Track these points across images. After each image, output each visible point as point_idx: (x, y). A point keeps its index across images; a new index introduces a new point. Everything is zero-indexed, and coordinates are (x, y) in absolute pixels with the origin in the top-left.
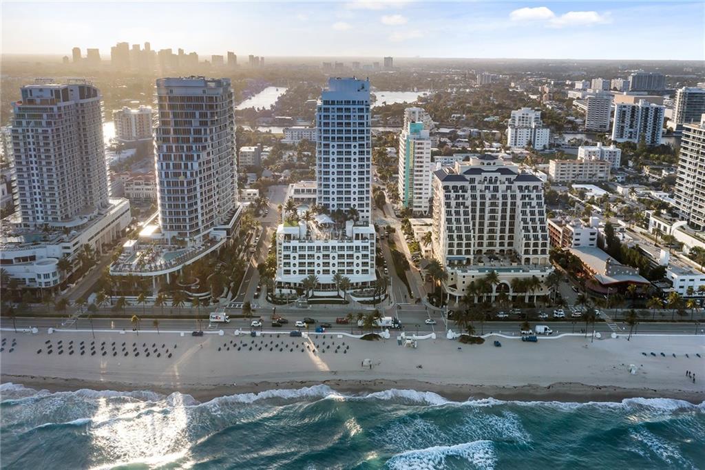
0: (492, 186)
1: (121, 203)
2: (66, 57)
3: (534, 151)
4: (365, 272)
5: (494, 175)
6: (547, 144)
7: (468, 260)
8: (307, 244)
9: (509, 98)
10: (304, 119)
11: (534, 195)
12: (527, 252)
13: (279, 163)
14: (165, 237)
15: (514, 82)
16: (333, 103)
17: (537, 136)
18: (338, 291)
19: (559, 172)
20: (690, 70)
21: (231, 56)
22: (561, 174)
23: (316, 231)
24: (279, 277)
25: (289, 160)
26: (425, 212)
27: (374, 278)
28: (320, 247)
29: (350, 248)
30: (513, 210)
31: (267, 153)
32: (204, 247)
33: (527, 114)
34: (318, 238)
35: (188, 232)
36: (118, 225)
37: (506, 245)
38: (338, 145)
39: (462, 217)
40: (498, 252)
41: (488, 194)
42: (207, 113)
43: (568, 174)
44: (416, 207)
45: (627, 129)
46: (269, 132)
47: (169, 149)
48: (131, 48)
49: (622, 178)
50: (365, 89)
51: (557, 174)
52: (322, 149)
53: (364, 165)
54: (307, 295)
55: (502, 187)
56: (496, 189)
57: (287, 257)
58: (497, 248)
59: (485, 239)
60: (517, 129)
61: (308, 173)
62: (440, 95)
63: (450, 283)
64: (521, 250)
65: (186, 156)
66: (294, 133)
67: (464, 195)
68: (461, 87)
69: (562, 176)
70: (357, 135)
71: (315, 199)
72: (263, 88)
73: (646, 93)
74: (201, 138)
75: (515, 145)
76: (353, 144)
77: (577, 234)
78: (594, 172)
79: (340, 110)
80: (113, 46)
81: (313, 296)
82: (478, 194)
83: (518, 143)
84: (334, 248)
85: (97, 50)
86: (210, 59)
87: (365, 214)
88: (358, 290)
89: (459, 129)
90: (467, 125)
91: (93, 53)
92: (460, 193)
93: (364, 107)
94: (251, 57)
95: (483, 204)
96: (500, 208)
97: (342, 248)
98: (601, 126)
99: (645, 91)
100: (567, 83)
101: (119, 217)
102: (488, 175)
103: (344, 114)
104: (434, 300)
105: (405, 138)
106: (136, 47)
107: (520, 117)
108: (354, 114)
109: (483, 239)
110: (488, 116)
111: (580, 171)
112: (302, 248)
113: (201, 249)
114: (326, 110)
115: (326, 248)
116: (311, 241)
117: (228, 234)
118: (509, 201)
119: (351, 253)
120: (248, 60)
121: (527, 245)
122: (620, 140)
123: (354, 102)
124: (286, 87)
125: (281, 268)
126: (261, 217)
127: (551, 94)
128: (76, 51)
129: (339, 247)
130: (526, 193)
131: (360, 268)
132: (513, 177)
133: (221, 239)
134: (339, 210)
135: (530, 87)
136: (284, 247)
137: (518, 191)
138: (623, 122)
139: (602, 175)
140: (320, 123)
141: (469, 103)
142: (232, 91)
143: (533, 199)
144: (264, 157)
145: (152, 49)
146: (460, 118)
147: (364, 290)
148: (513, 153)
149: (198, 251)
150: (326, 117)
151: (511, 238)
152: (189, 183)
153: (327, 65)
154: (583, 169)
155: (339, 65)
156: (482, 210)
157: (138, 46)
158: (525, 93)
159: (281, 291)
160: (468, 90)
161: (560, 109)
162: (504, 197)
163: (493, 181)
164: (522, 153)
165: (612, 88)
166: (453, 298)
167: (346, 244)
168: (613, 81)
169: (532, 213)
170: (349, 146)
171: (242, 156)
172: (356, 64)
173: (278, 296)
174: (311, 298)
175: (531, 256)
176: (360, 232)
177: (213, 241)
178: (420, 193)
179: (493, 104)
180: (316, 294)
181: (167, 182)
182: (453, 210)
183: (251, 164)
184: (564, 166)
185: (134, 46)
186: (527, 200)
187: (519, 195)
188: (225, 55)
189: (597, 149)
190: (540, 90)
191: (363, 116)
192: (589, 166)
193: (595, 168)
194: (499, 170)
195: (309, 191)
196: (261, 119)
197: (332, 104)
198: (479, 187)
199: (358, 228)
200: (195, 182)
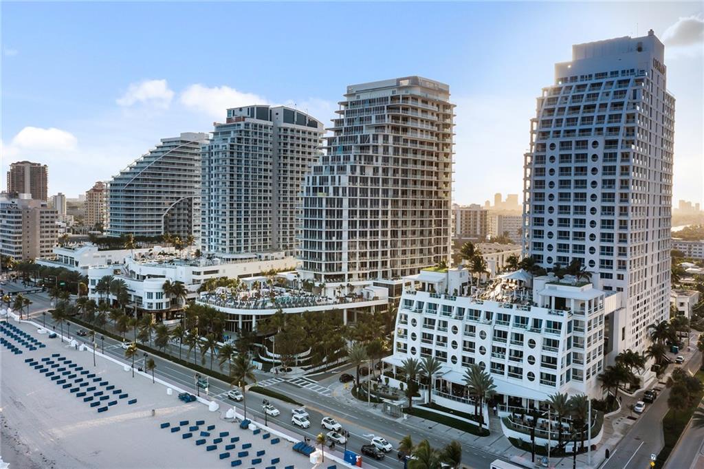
4: (548, 379)
14: (300, 279)
16: (574, 79)
28: (464, 310)
29: (523, 322)
38: (561, 144)
52: (534, 155)
70: (605, 125)
76: (591, 140)
84: (488, 315)
93: (631, 77)
112: (433, 307)
133: (377, 298)
136: (405, 300)
150: (553, 101)
159: (386, 380)
167: (513, 312)
170: (584, 145)
174: (426, 405)
176: (555, 295)
191: (626, 92)
199: (556, 288)
200: (340, 202)
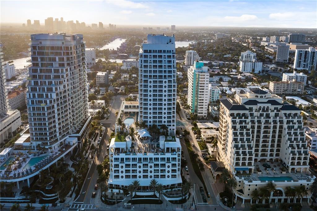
0: (265, 113)
1: (14, 113)
2: (24, 24)
3: (255, 75)
4: (174, 176)
5: (266, 105)
6: (261, 70)
7: (250, 170)
8: (131, 156)
9: (233, 45)
10: (133, 55)
11: (295, 120)
12: (292, 164)
13: (119, 81)
14: (33, 145)
15: (233, 37)
16: (150, 51)
17: (256, 66)
18: (154, 192)
19: (276, 88)
20: (311, 33)
21: (101, 24)
22: (277, 90)
23: (139, 142)
24: (111, 181)
25: (124, 80)
26: (205, 116)
27: (180, 181)
28: (141, 158)
29: (163, 159)
30: (280, 132)
31: (113, 75)
32: (60, 152)
33: (250, 55)
34: (140, 150)
35: (48, 142)
36: (11, 128)
37: (274, 155)
38: (153, 81)
39: (245, 138)
40: (269, 160)
41: (263, 120)
42: (64, 58)
43: (281, 90)
44: (200, 113)
45: (302, 63)
46: (115, 63)
47: (36, 83)
48: (54, 20)
49: (310, 92)
50: (172, 42)
51: (274, 90)
52: (143, 84)
53: (171, 95)
54: (131, 195)
55: (272, 114)
56: (268, 116)
57: (117, 166)
58: (268, 158)
59: (260, 151)
60: (245, 62)
61: (134, 88)
62: (200, 43)
63: (238, 188)
64: (288, 162)
65: (47, 88)
66: (128, 63)
67: (246, 121)
68: (209, 39)
69: (277, 91)
70: (167, 74)
71: (138, 113)
72: (114, 39)
73: (301, 43)
74: (59, 76)
75: (244, 71)
76: (164, 80)
77: (314, 141)
78: (295, 89)
79: (155, 56)
80: (46, 19)
81: (136, 196)
82: (256, 119)
83: (245, 70)
84: (151, 159)
85: (39, 21)
86: (91, 26)
87: (172, 127)
88: (169, 190)
89: (213, 61)
90: (216, 59)
91: (37, 22)
92: (243, 119)
93: (171, 54)
94: (110, 25)
95: (259, 127)
96: (271, 130)
97: (157, 159)
98: (284, 60)
99: (300, 42)
100: (258, 38)
101: (11, 124)
102: (262, 105)
103: (158, 59)
104: (226, 199)
105: (193, 72)
106: (57, 19)
107: (246, 56)
108: (165, 59)
109: (258, 152)
110: (226, 55)
111: (287, 88)
112: (128, 159)
113: (57, 154)
114: (146, 56)
115: (146, 159)
116: (135, 153)
117: (79, 140)
118: (278, 125)
119: (163, 163)
120: (108, 26)
121: (293, 159)
122: (298, 69)
123: (164, 51)
124: (126, 39)
125: (112, 173)
126: (105, 120)
127: (254, 44)
128: (29, 21)
129: (154, 158)
130: (290, 119)
131: (170, 174)
132: (279, 107)
133: (74, 144)
134: (154, 125)
135: (241, 40)
136: (115, 158)
137: (284, 118)
138: (300, 59)
139: (299, 90)
140: (141, 65)
141: (214, 47)
142: (84, 42)
143: (295, 123)
144: (111, 77)
145: (64, 20)
146: (212, 55)
147: (173, 190)
148: (245, 76)
149: (55, 156)
150: (146, 61)
151: (278, 150)
152: (49, 108)
153: (145, 29)
154: (289, 87)
155: (151, 29)
156: (259, 132)
157: (58, 19)
158: (240, 43)
159: (112, 190)
160: (212, 41)
161: (260, 51)
162: (275, 122)
163: (265, 109)
164: (250, 76)
165: (280, 40)
166: (240, 199)
167: (160, 156)
168: (280, 37)
169: (296, 134)
170: (161, 82)
171: (98, 78)
172: (158, 28)
173: (109, 197)
174: (134, 198)
175: (296, 167)
176: (170, 146)
177: (68, 146)
178: (202, 105)
179: (227, 48)
180: (138, 194)
181: (33, 107)
182: (238, 132)
183: (103, 82)
184: (279, 85)
185: (55, 19)
186: (291, 124)
187: (285, 120)
188: (98, 24)
189: (294, 75)
190: (246, 41)
191: (171, 61)
192: (292, 85)
193: (296, 87)
194: (269, 102)
195: (134, 107)
196: (112, 55)
197: (149, 53)
198: (255, 114)
199: (168, 143)
200: (53, 107)
